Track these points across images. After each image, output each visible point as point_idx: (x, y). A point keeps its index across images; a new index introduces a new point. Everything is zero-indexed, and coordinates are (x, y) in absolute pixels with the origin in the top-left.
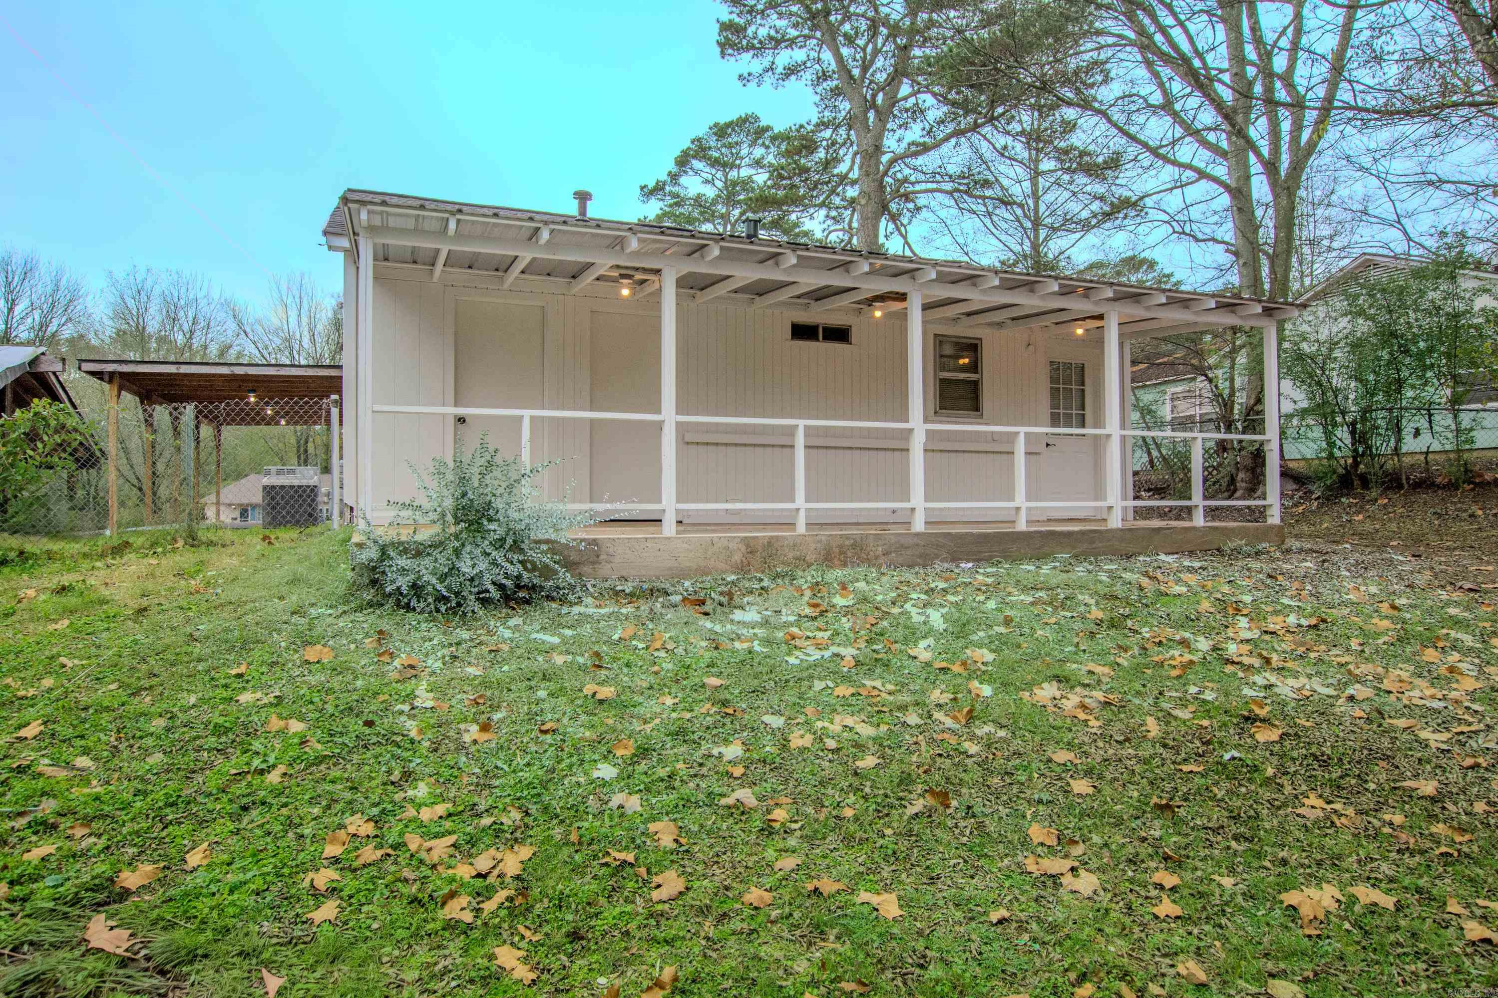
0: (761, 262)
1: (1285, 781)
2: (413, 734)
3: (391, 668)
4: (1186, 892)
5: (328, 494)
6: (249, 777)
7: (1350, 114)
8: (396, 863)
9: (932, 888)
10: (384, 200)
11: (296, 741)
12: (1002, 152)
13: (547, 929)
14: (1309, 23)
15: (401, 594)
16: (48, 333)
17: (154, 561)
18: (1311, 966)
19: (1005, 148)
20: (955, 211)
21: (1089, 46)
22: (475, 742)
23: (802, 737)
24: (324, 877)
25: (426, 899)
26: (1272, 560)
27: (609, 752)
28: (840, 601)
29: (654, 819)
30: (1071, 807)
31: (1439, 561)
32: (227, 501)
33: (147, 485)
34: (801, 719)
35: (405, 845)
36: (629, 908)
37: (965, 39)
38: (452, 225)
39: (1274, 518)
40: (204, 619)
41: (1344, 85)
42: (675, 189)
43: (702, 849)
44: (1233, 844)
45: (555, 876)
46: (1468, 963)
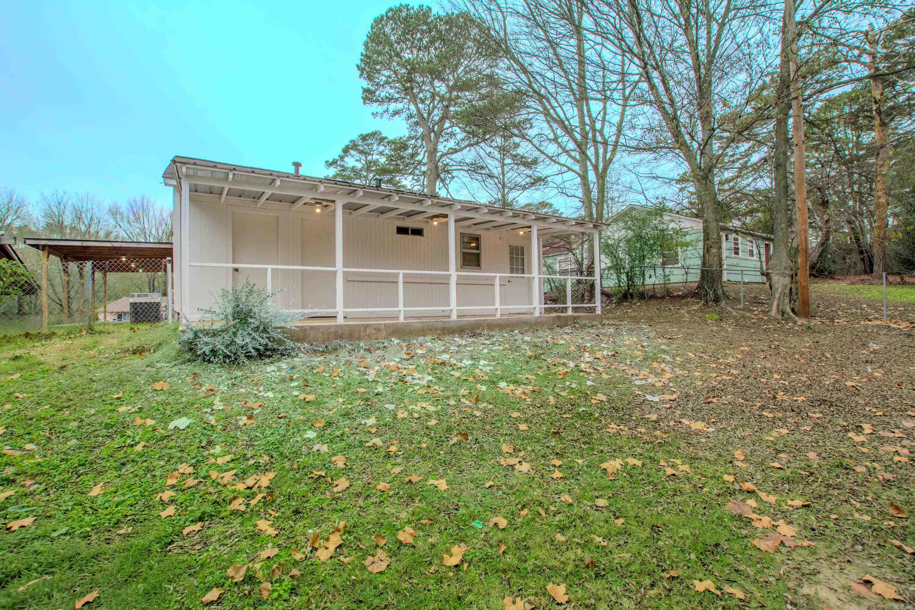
0: (383, 199)
1: (602, 418)
2: (213, 422)
3: (200, 391)
4: (564, 467)
5: (166, 307)
6: (125, 449)
7: (624, 148)
8: (205, 485)
9: (461, 475)
10: (195, 162)
11: (150, 429)
12: (489, 154)
13: (283, 510)
14: (609, 111)
15: (205, 355)
16: (5, 224)
17: (70, 342)
18: (611, 492)
19: (490, 153)
20: (469, 179)
21: (524, 112)
22: (245, 425)
23: (403, 413)
24: (167, 495)
25: (221, 501)
26: (598, 329)
27: (312, 425)
28: (419, 351)
29: (334, 455)
30: (519, 436)
31: (659, 328)
32: (110, 311)
33: (65, 303)
34: (403, 405)
35: (209, 476)
36: (323, 497)
37: (472, 105)
38: (231, 176)
39: (599, 311)
40: (98, 371)
41: (622, 136)
42: (342, 163)
43: (358, 467)
44: (583, 446)
45: (287, 485)
46: (667, 484)
